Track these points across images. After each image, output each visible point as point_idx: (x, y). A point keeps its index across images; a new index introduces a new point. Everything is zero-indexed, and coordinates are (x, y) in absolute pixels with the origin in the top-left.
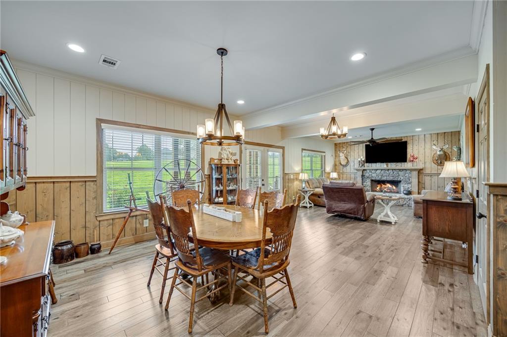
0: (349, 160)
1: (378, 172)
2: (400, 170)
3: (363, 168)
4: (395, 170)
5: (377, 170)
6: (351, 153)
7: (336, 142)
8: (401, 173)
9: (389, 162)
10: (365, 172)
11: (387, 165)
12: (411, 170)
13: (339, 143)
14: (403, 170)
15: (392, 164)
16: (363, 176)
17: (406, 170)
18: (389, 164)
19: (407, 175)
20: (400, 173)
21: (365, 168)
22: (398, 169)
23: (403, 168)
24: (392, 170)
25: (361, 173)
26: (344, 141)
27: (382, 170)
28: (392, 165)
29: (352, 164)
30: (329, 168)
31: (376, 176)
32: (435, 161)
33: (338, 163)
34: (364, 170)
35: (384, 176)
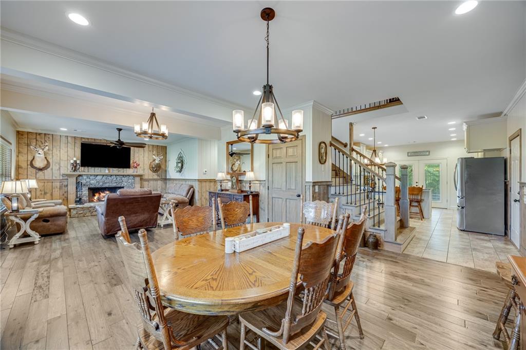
1: (99, 178)
2: (123, 176)
3: (77, 173)
4: (118, 175)
5: (97, 175)
6: (54, 151)
7: (20, 129)
8: (125, 179)
10: (81, 178)
11: (109, 170)
12: (134, 176)
13: (28, 133)
14: (126, 176)
15: (114, 169)
16: (78, 183)
17: (129, 176)
18: (111, 169)
19: (130, 181)
20: (123, 178)
21: (81, 173)
22: (121, 175)
23: (125, 173)
24: (116, 175)
25: (74, 180)
26: (40, 132)
27: (103, 175)
28: (115, 171)
31: (94, 183)
32: (151, 169)
33: (24, 164)
34: (80, 176)
35: (106, 183)
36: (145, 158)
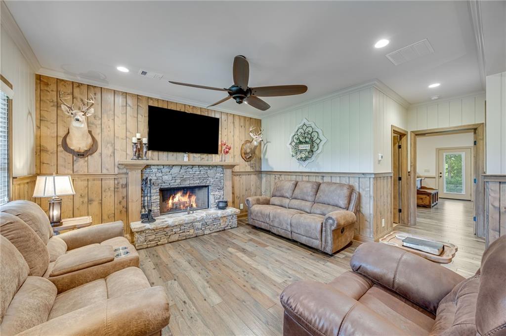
0: (98, 138)
1: (175, 170)
2: (209, 166)
3: (143, 162)
4: (201, 166)
5: (173, 166)
6: (105, 119)
7: (42, 72)
8: (211, 172)
9: (193, 152)
10: (148, 171)
11: (189, 157)
12: (223, 167)
14: (212, 166)
15: (195, 155)
17: (216, 166)
18: (191, 155)
19: (218, 175)
20: (209, 172)
21: (149, 162)
22: (206, 166)
24: (198, 166)
25: (138, 174)
26: (79, 80)
27: (181, 166)
28: (196, 158)
29: (104, 150)
30: (22, 164)
31: (169, 179)
32: (243, 155)
33: (50, 144)
34: (148, 166)
35: (185, 180)
36: (235, 138)
